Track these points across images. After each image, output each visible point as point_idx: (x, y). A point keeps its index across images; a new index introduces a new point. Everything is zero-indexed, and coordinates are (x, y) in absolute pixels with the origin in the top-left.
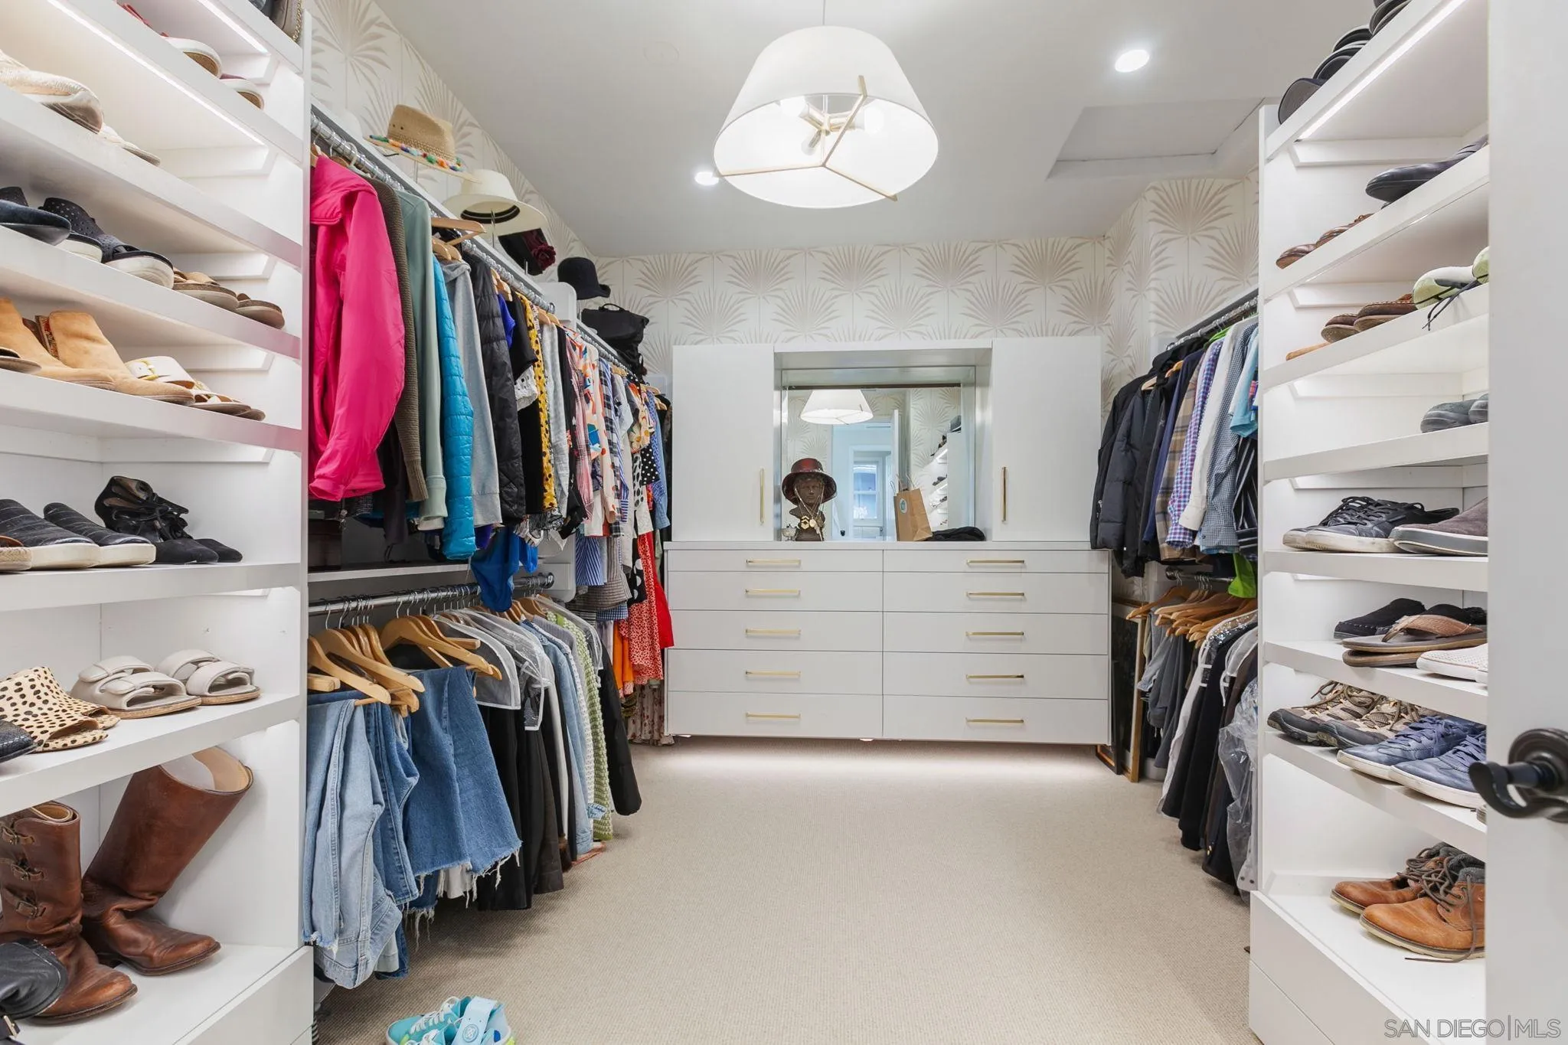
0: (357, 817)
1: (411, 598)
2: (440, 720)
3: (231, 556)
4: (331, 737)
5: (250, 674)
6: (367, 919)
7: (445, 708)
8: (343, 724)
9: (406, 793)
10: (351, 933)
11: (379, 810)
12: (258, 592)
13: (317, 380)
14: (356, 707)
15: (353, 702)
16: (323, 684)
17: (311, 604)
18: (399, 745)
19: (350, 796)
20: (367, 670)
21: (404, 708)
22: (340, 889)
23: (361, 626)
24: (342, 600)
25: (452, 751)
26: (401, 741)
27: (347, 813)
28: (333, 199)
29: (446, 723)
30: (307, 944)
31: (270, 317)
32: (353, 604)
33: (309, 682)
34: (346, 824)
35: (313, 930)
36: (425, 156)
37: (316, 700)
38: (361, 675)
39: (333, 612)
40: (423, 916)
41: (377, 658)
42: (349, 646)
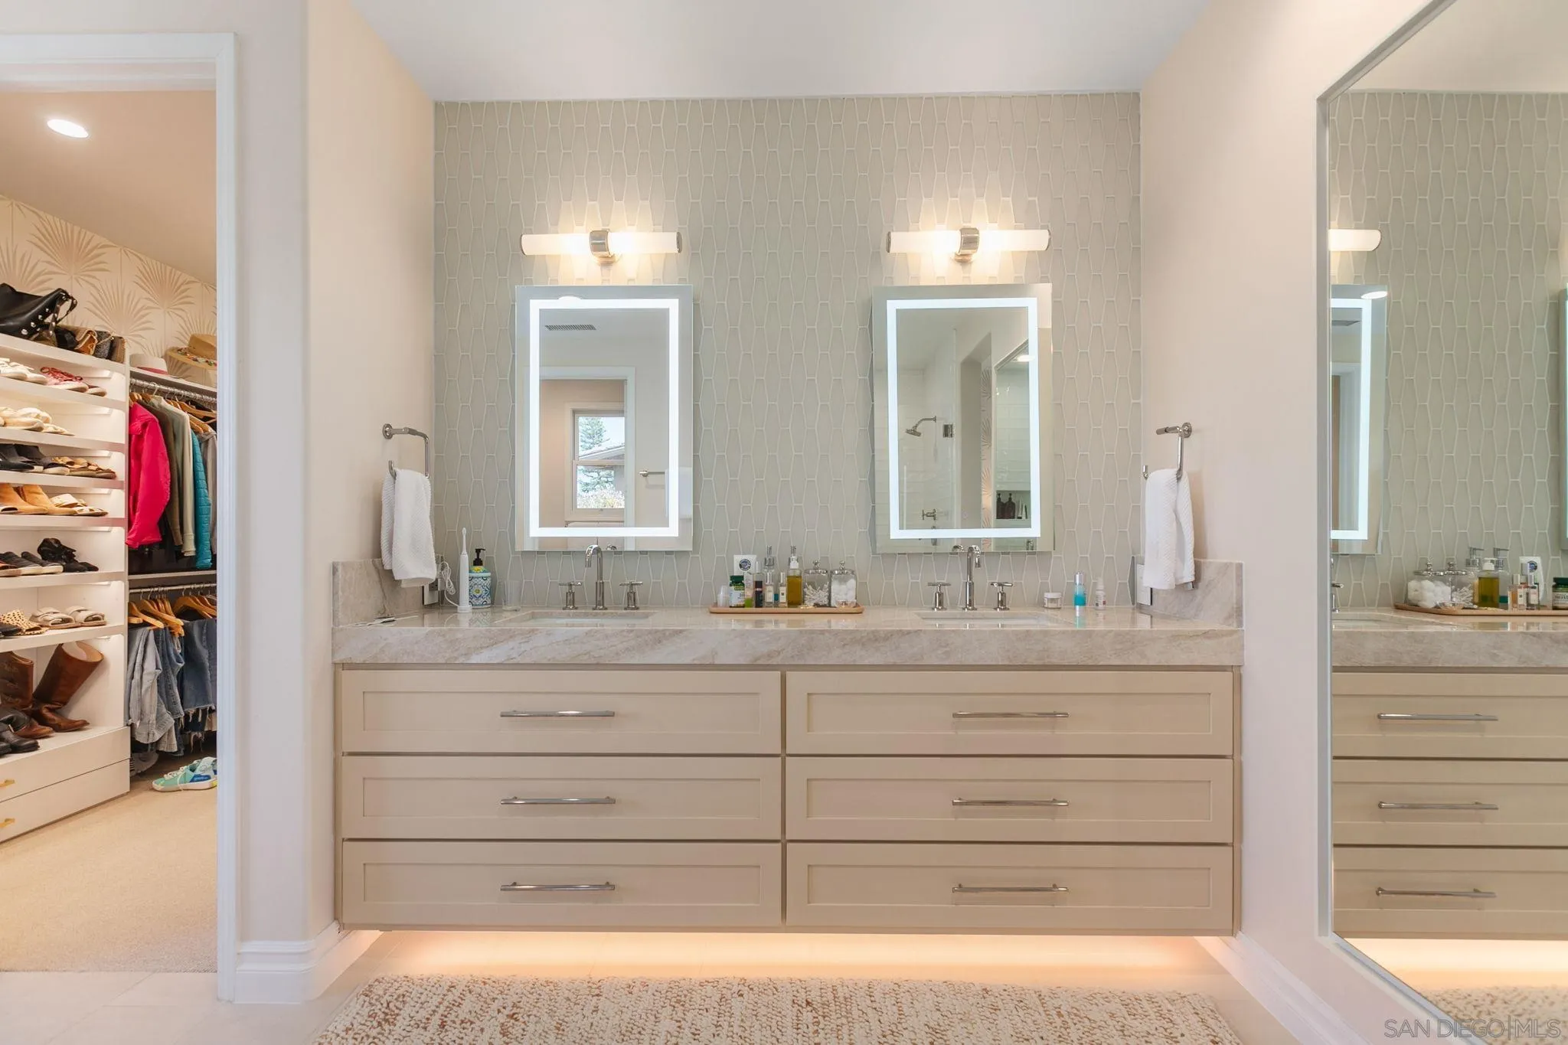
0: (149, 674)
1: (192, 586)
2: (202, 643)
3: (95, 569)
4: (139, 643)
5: (103, 616)
6: (154, 716)
7: (204, 637)
8: (144, 638)
9: (177, 671)
10: (146, 720)
11: (159, 672)
12: (106, 583)
13: (131, 497)
14: (150, 630)
15: (148, 628)
16: (135, 621)
17: (130, 589)
18: (174, 650)
19: (146, 666)
20: (161, 618)
21: (176, 633)
22: (141, 700)
23: (161, 599)
24: (150, 587)
25: (207, 656)
26: (177, 648)
27: (145, 672)
28: (138, 424)
29: (205, 644)
30: (127, 725)
31: (110, 476)
32: (156, 589)
33: (129, 620)
34: (144, 676)
35: (130, 718)
36: (207, 362)
37: (132, 628)
38: (158, 619)
39: (144, 592)
40: (195, 736)
41: (167, 613)
42: (152, 608)
